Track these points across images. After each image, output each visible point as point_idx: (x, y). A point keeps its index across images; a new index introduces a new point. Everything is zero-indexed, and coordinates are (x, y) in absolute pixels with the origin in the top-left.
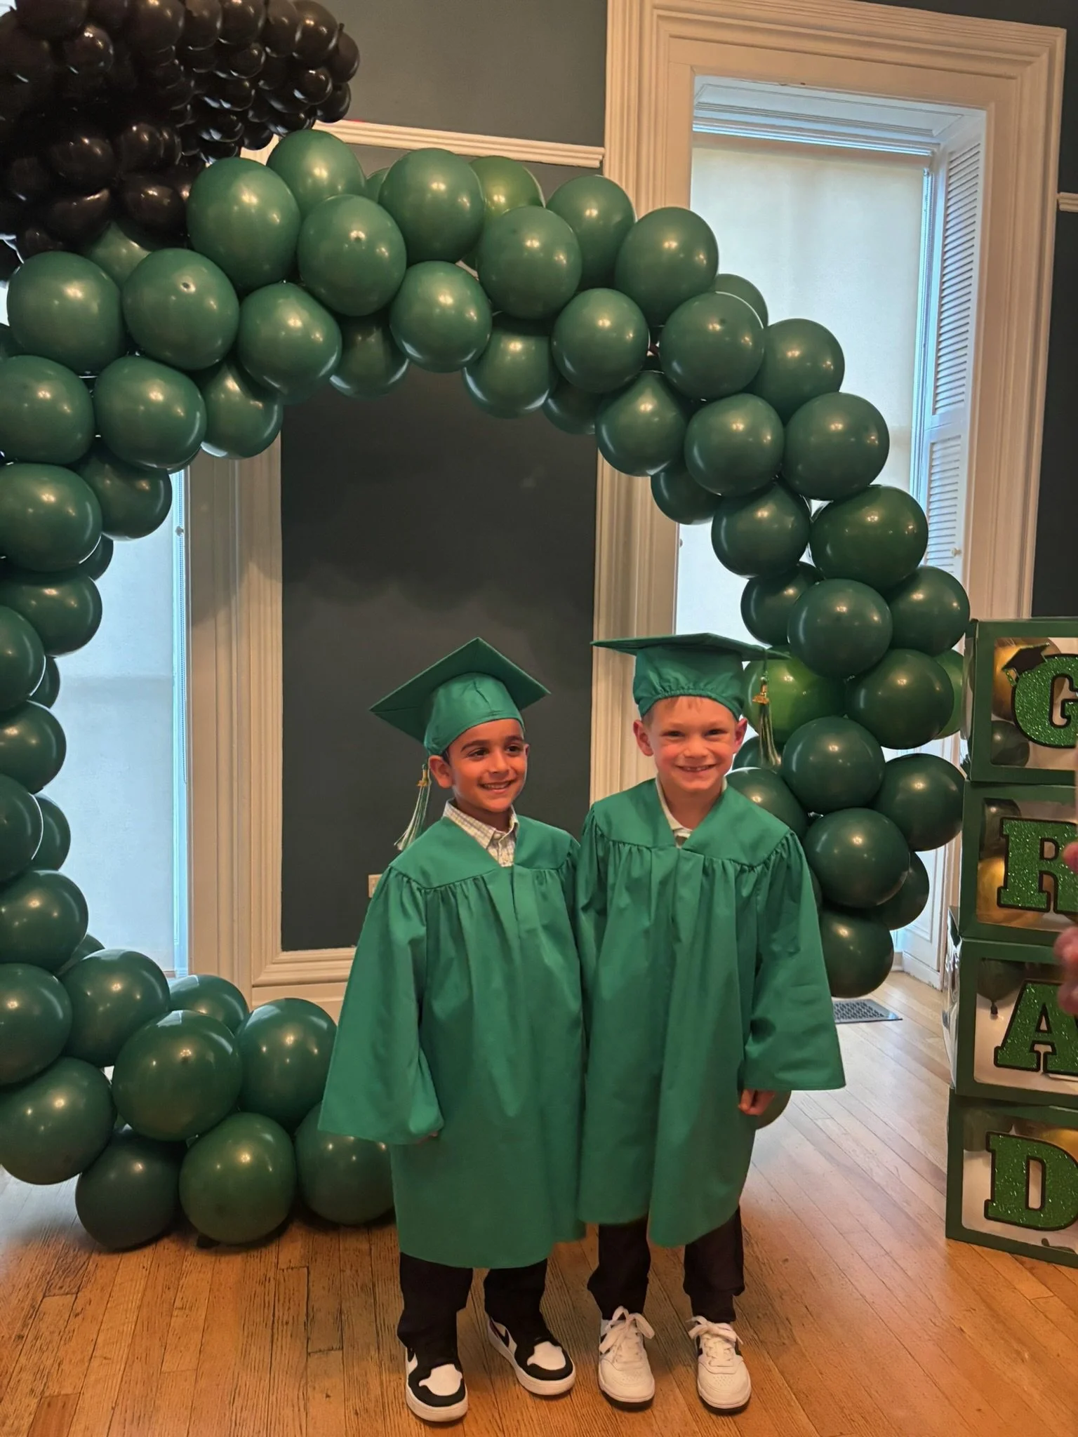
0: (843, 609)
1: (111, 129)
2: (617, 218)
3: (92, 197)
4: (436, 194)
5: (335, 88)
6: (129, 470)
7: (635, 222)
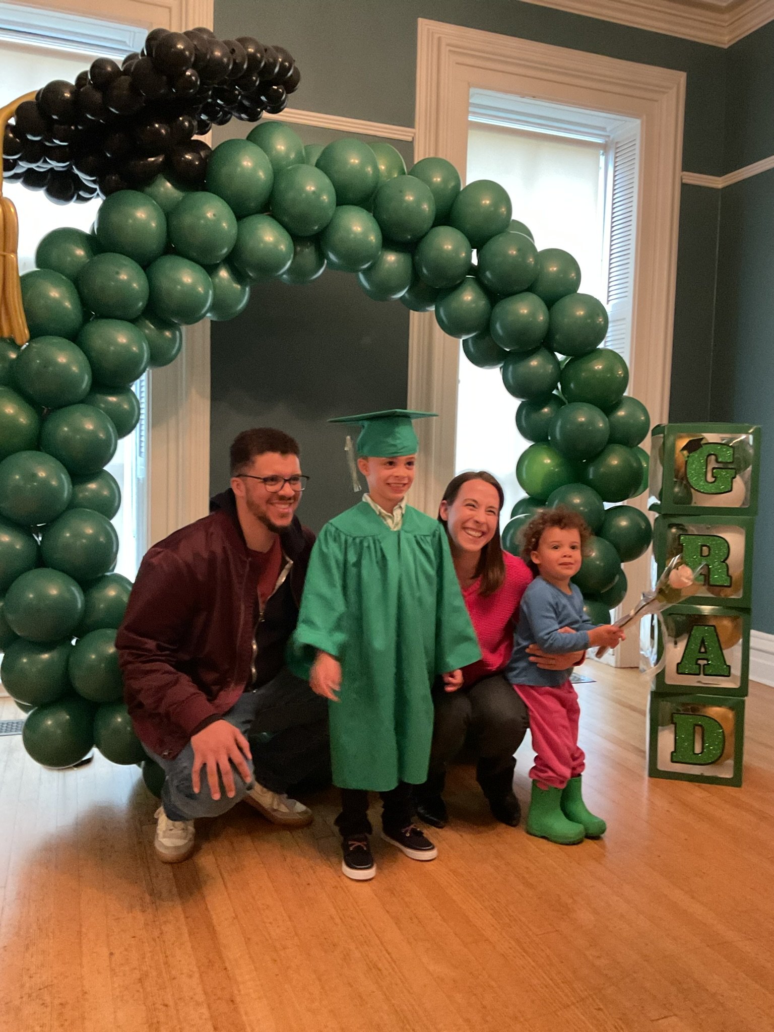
0: (582, 419)
2: (452, 185)
3: (152, 159)
4: (353, 166)
7: (462, 189)
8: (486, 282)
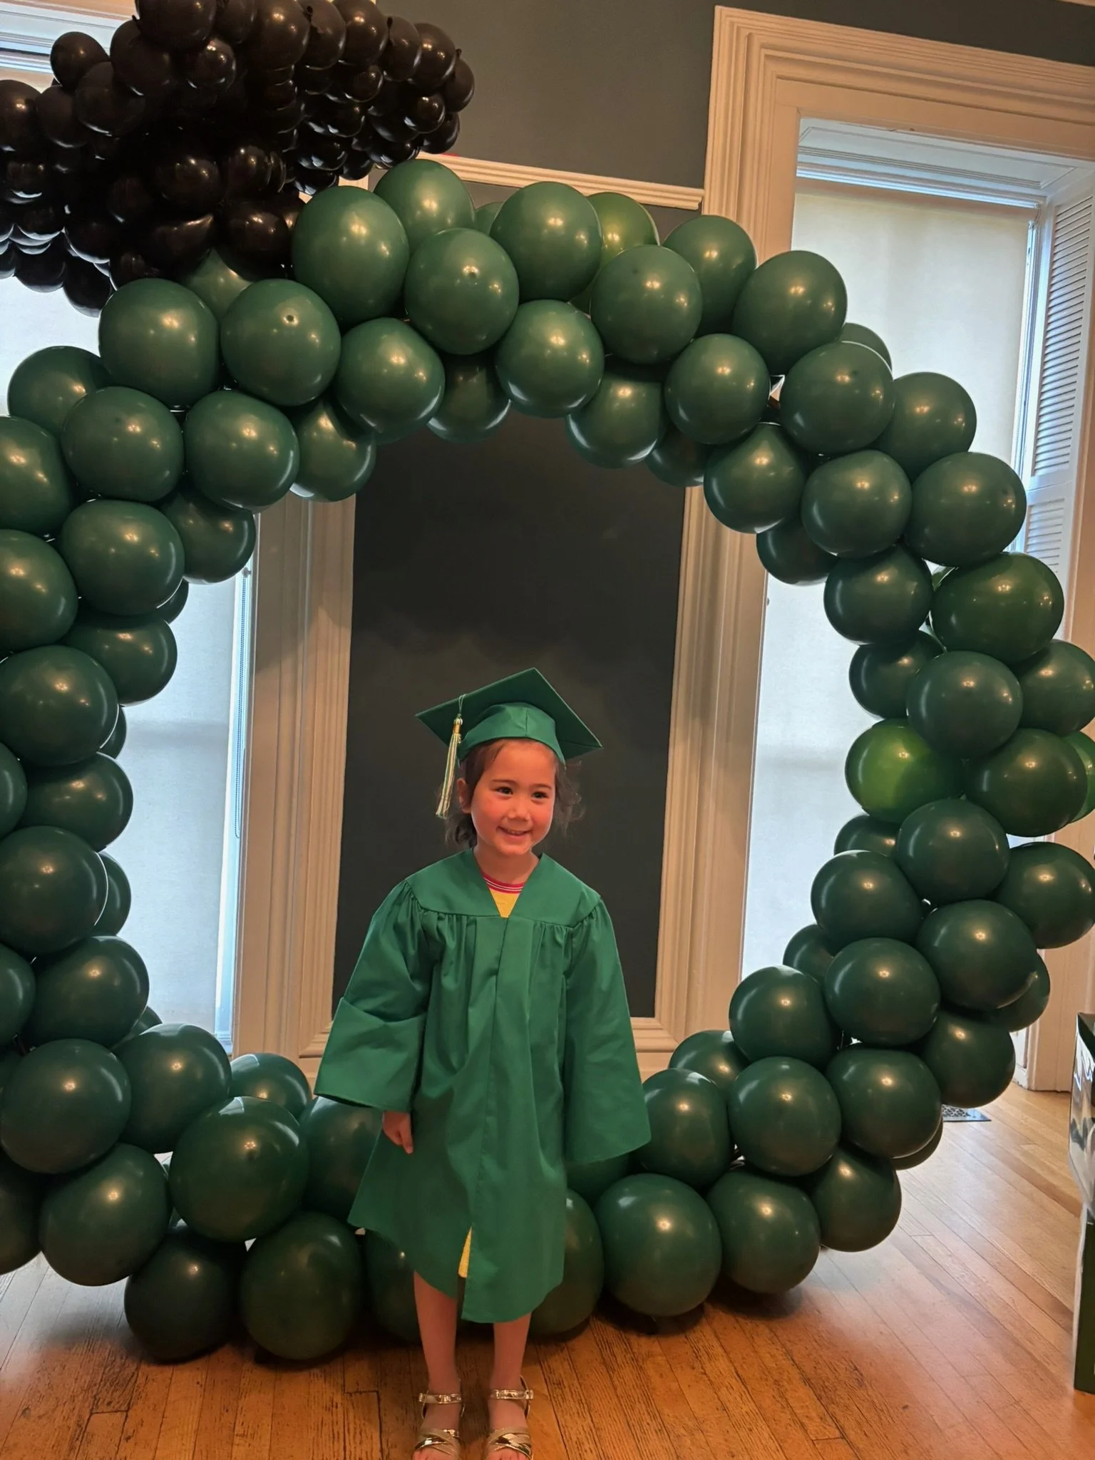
0: (970, 683)
1: (219, 151)
2: (739, 261)
3: (192, 223)
4: (553, 230)
5: (448, 117)
6: (215, 509)
7: (757, 267)
8: (796, 433)
